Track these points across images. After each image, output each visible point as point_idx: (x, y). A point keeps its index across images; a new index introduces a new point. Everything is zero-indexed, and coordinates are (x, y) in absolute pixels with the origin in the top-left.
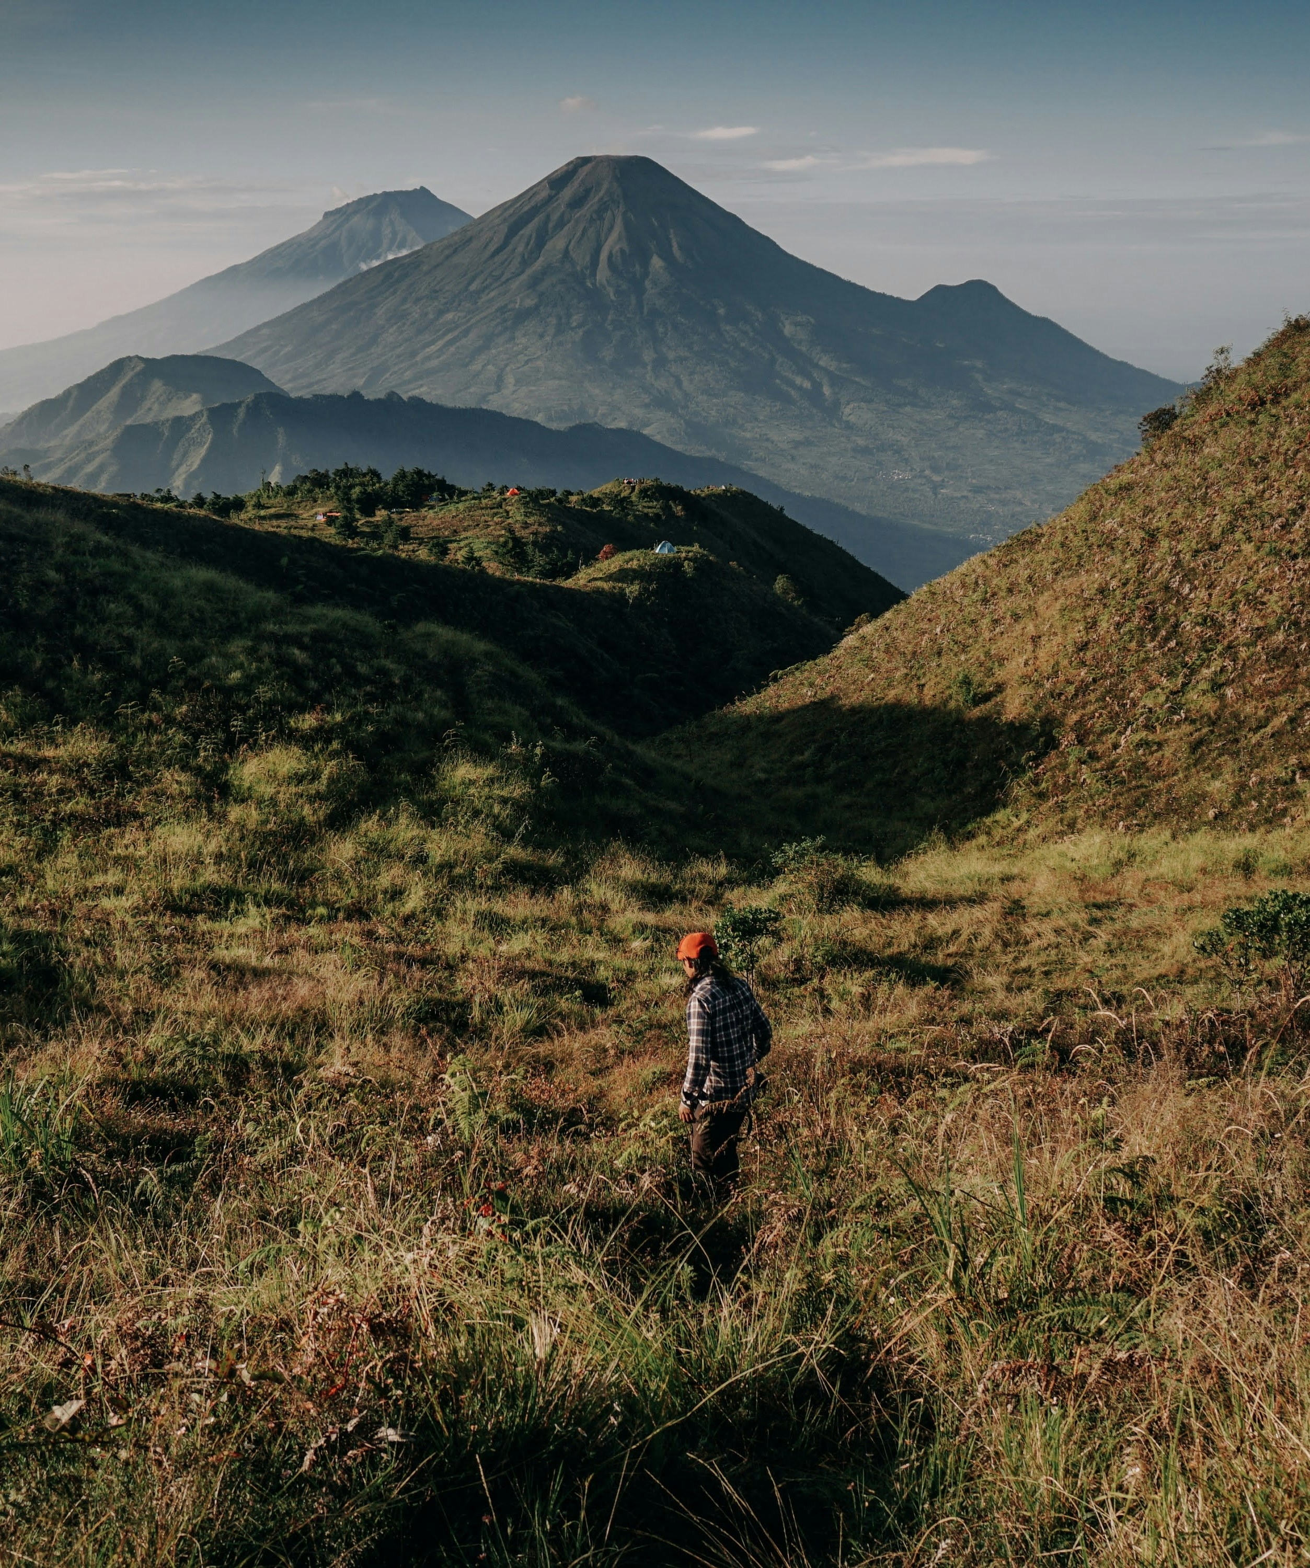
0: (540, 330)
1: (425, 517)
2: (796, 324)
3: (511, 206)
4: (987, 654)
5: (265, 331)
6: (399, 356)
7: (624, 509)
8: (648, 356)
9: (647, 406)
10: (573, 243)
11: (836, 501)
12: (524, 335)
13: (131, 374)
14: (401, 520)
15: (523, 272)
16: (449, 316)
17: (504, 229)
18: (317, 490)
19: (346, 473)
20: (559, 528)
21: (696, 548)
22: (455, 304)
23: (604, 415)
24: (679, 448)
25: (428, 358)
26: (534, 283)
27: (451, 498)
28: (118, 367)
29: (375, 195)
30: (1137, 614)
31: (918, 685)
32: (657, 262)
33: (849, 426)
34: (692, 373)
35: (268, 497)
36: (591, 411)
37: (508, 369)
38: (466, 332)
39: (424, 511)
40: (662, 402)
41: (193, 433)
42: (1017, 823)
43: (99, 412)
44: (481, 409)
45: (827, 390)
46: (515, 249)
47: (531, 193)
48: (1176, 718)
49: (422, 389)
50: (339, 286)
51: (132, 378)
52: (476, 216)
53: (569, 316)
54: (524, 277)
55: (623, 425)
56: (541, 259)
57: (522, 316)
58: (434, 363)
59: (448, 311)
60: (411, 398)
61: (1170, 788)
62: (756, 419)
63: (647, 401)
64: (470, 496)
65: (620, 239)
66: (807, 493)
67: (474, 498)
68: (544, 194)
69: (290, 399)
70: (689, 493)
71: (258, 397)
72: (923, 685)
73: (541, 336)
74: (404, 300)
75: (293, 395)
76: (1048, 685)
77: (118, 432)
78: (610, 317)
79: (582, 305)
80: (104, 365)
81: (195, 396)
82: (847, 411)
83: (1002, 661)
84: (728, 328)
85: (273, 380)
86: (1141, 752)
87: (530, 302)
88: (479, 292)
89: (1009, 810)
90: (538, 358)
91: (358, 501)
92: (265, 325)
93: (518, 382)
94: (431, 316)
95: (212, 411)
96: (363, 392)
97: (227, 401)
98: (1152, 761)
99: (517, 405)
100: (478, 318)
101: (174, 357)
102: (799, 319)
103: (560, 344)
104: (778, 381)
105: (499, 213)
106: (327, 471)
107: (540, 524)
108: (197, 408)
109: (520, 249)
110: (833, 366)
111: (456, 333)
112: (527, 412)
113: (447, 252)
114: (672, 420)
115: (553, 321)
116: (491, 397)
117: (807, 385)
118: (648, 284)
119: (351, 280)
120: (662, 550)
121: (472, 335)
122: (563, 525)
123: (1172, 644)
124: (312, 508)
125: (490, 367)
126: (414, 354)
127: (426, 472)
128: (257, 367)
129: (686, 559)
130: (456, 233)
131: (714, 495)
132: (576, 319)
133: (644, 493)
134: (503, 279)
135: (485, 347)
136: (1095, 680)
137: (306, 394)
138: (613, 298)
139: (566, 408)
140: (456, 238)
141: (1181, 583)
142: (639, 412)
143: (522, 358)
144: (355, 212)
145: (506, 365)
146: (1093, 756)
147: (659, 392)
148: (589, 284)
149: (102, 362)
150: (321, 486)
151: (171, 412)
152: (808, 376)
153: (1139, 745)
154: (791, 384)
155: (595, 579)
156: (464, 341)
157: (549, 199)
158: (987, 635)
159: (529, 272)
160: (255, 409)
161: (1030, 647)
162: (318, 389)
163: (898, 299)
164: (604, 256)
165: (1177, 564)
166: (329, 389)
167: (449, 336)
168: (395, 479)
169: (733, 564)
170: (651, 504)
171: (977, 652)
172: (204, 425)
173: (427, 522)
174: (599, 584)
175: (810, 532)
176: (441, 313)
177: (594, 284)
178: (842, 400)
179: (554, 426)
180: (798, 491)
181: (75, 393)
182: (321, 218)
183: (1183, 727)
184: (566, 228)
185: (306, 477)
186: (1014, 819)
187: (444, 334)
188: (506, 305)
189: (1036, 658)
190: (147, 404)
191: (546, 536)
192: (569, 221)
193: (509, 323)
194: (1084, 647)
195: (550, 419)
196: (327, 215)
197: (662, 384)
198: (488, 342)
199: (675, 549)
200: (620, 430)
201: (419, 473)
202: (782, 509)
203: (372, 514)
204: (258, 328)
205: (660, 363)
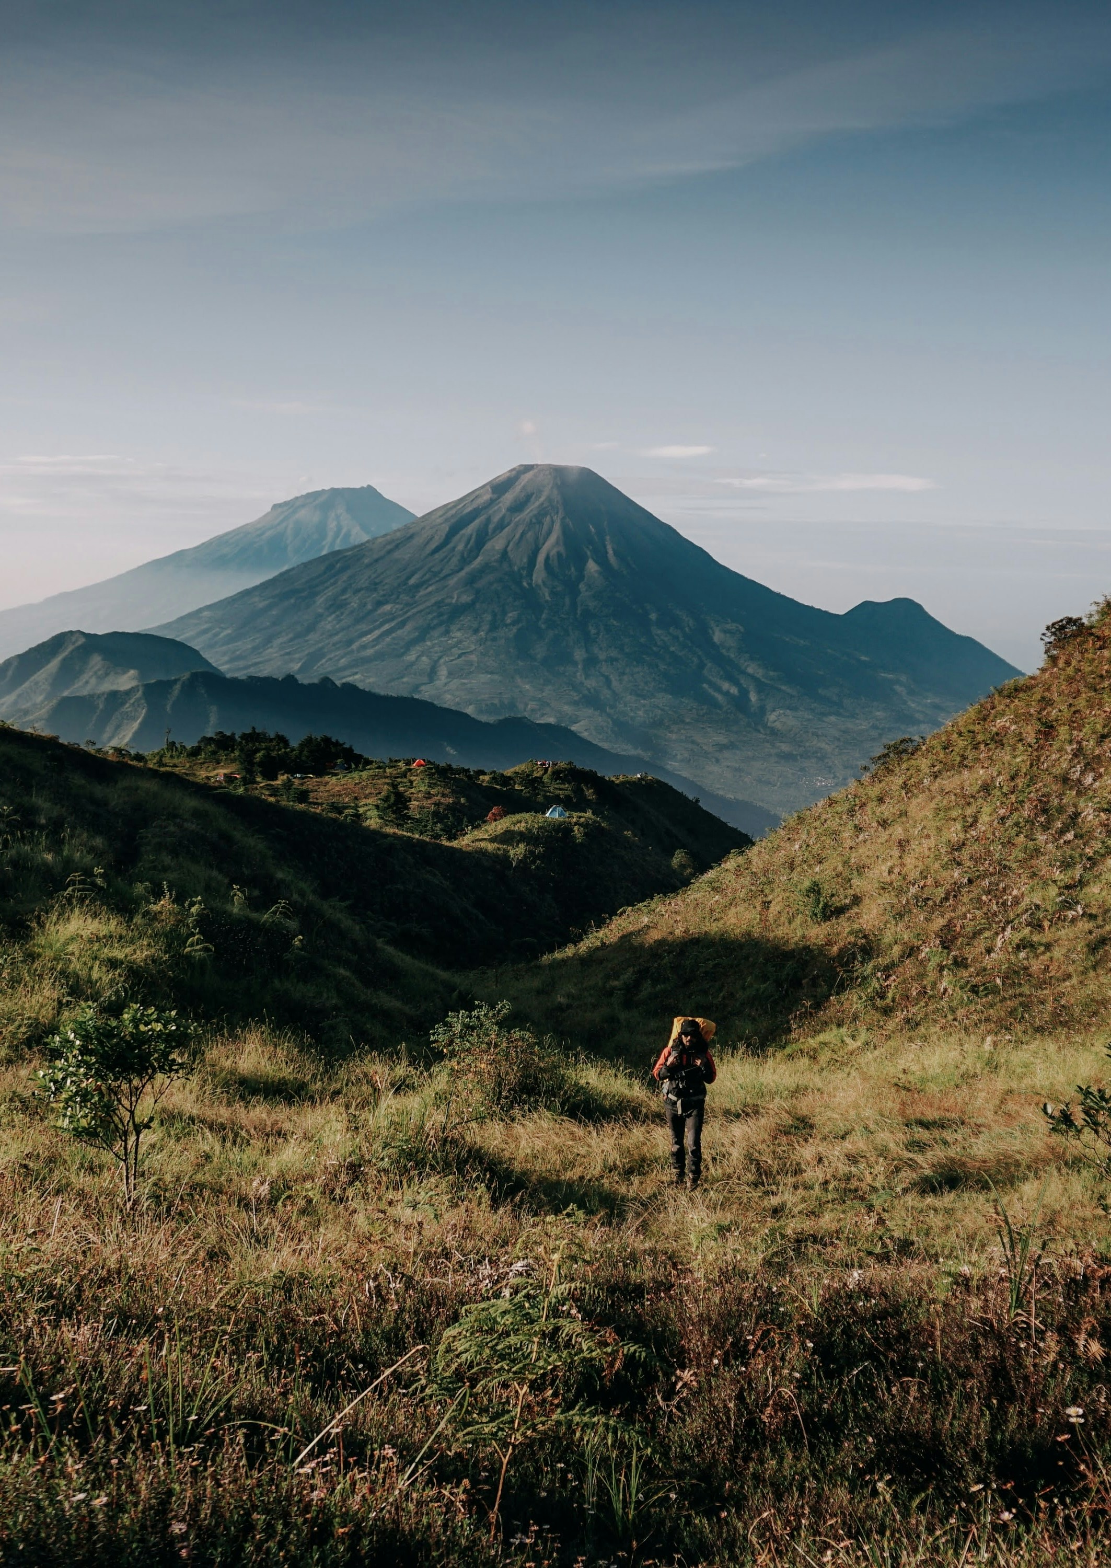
0: (475, 625)
1: (327, 783)
2: (725, 632)
3: (454, 507)
4: (846, 863)
5: (206, 613)
6: (334, 645)
7: (535, 789)
8: (579, 655)
9: (576, 703)
10: (511, 544)
11: (759, 804)
12: (459, 630)
13: (71, 648)
14: (302, 784)
15: (462, 569)
16: (387, 607)
17: (446, 528)
18: (221, 752)
19: (253, 737)
20: (463, 800)
21: (589, 814)
22: (394, 597)
23: (533, 710)
24: (605, 746)
25: (364, 647)
26: (472, 580)
27: (357, 766)
28: (59, 641)
29: (323, 490)
30: (1027, 805)
31: (764, 902)
32: (592, 566)
33: (774, 732)
34: (623, 674)
35: (172, 757)
36: (521, 706)
37: (442, 661)
38: (402, 624)
39: (327, 778)
40: (592, 701)
41: (127, 707)
42: (852, 1045)
43: (37, 683)
44: (413, 699)
45: (753, 697)
46: (454, 548)
47: (473, 496)
48: (1071, 914)
49: (357, 677)
50: (282, 574)
51: (71, 652)
52: (419, 515)
53: (504, 613)
54: (462, 574)
55: (552, 720)
56: (479, 559)
57: (457, 611)
58: (369, 652)
59: (387, 602)
60: (344, 684)
61: (1058, 997)
62: (683, 722)
63: (576, 698)
64: (374, 765)
65: (557, 543)
66: (730, 796)
67: (379, 768)
68: (487, 497)
69: (225, 678)
70: (603, 778)
71: (195, 676)
72: (770, 902)
73: (476, 631)
74: (344, 591)
75: (228, 676)
76: (913, 890)
77: (55, 701)
78: (544, 616)
79: (517, 603)
80: (45, 638)
81: (132, 672)
82: (772, 717)
83: (861, 869)
84: (659, 632)
85: (210, 661)
86: (1022, 955)
87: (466, 598)
88: (418, 586)
89: (843, 1030)
90: (471, 652)
91: (261, 764)
92: (208, 607)
93: (451, 674)
94: (369, 607)
95: (147, 686)
96: (298, 677)
97: (163, 677)
98: (1036, 966)
99: (448, 697)
100: (415, 610)
101: (115, 634)
102: (728, 626)
103: (494, 639)
104: (705, 685)
105: (441, 513)
106: (233, 734)
107: (444, 795)
108: (134, 683)
109: (461, 547)
110: (760, 673)
111: (393, 624)
112: (458, 704)
113: (389, 547)
114: (600, 719)
115: (488, 617)
116: (423, 688)
117: (734, 690)
118: (582, 587)
119: (293, 569)
120: (554, 814)
121: (408, 627)
122: (468, 798)
123: (1070, 836)
124: (214, 769)
125: (424, 658)
126: (350, 642)
127: (334, 740)
128: (197, 648)
129: (576, 824)
130: (399, 530)
131: (629, 782)
132: (511, 616)
133: (556, 775)
134: (442, 575)
135: (420, 639)
136: (970, 881)
137: (241, 675)
138: (548, 598)
139: (496, 701)
140: (398, 534)
141: (1083, 773)
142: (567, 709)
143: (456, 651)
144: (303, 506)
145: (440, 658)
146: (960, 963)
147: (589, 690)
148: (525, 584)
149: (44, 635)
150: (225, 749)
151: (107, 686)
152: (736, 682)
153: (1018, 948)
154: (719, 689)
155: (481, 840)
156: (399, 632)
157: (492, 502)
158: (849, 843)
159: (468, 569)
160: (190, 686)
161: (896, 853)
162: (253, 672)
163: (826, 612)
164: (541, 558)
165: (1079, 753)
166: (265, 671)
167: (387, 627)
168: (302, 745)
169: (628, 833)
170: (562, 786)
171: (834, 863)
172: (138, 700)
173: (327, 788)
174: (482, 844)
175: (725, 824)
176: (379, 604)
177: (530, 584)
178: (768, 707)
179: (484, 718)
180: (721, 793)
181: (15, 663)
182: (269, 509)
183: (1080, 924)
184: (506, 530)
185: (211, 739)
186: (848, 1040)
187: (382, 624)
188: (442, 601)
189: (903, 865)
190: (85, 677)
191: (448, 807)
192: (509, 524)
193: (445, 617)
194: (962, 845)
195: (481, 712)
196: (275, 507)
197: (591, 683)
198: (423, 634)
199: (567, 814)
200: (548, 726)
201: (327, 740)
202: (697, 801)
203: (275, 778)
204: (200, 611)
205: (591, 662)
